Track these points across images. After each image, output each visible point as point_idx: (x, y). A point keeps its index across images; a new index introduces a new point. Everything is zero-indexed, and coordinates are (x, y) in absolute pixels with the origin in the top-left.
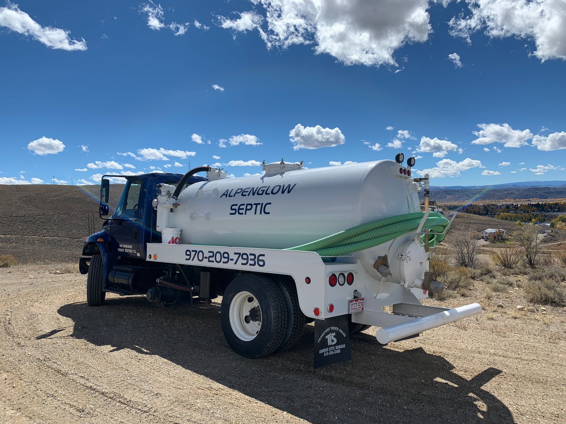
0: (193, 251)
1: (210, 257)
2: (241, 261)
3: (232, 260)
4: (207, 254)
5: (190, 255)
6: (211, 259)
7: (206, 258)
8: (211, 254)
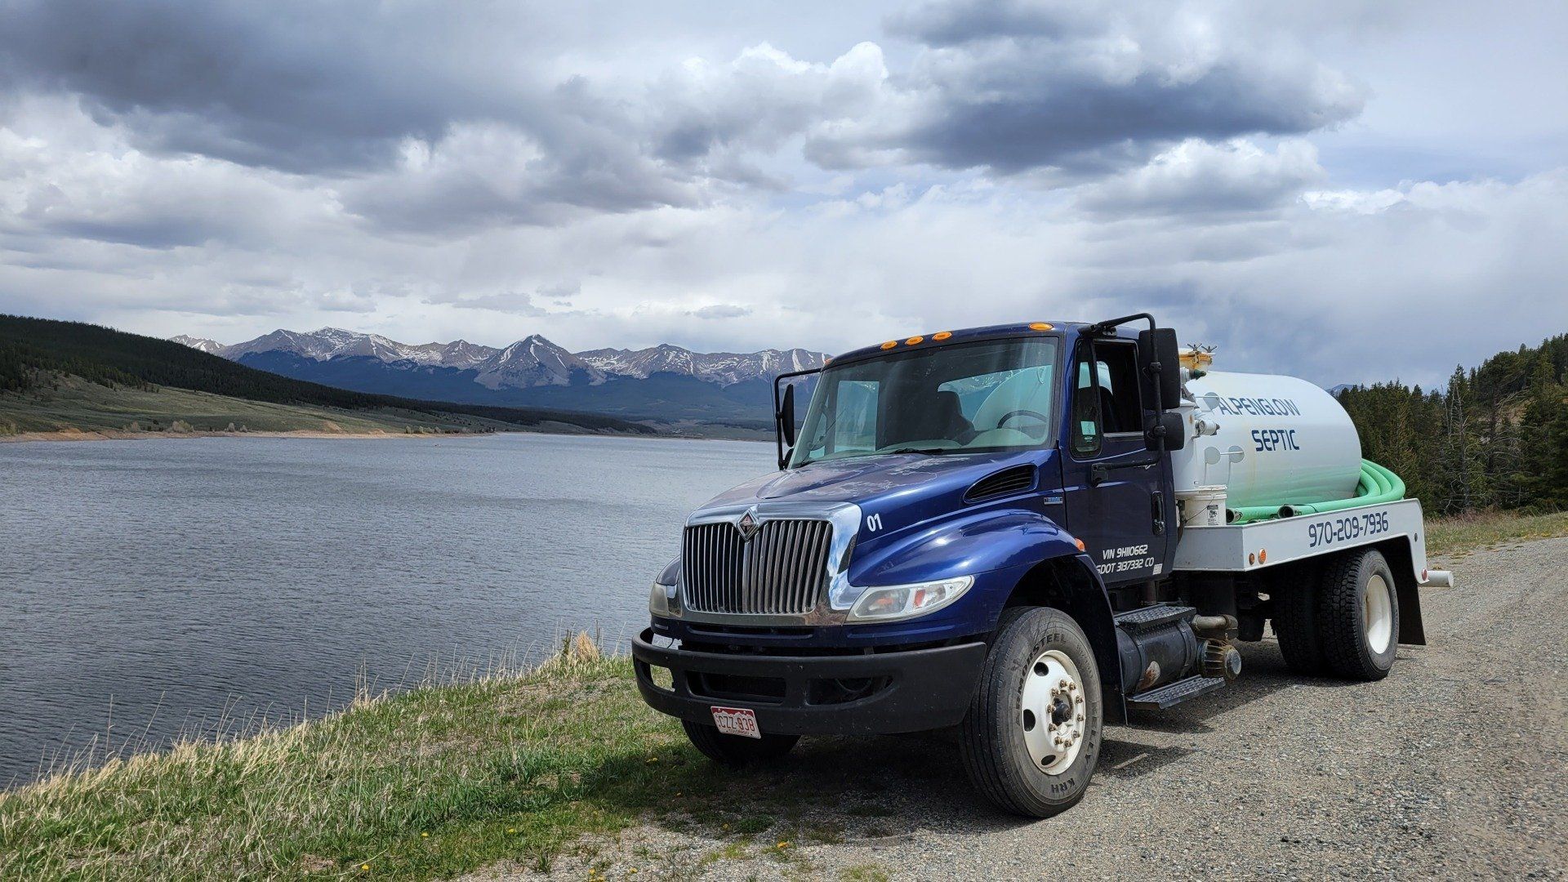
0: (1318, 525)
1: (1340, 530)
2: (1371, 528)
3: (1362, 529)
4: (1336, 527)
5: (1314, 535)
6: (1342, 534)
7: (1335, 534)
8: (1340, 526)
